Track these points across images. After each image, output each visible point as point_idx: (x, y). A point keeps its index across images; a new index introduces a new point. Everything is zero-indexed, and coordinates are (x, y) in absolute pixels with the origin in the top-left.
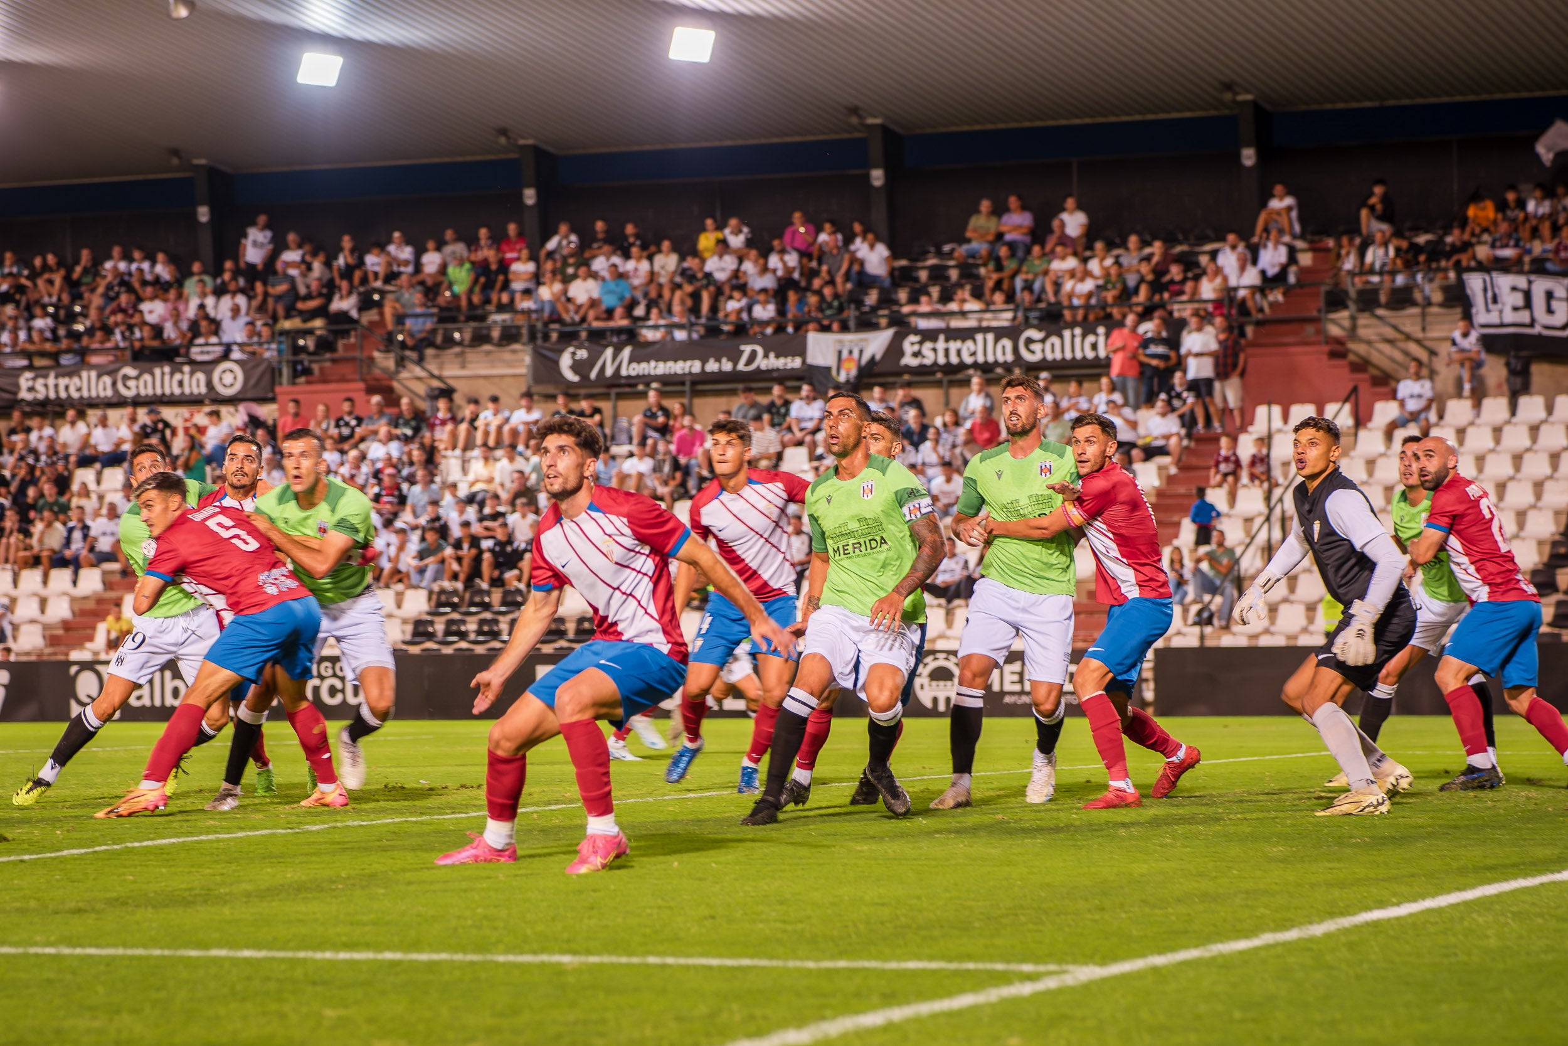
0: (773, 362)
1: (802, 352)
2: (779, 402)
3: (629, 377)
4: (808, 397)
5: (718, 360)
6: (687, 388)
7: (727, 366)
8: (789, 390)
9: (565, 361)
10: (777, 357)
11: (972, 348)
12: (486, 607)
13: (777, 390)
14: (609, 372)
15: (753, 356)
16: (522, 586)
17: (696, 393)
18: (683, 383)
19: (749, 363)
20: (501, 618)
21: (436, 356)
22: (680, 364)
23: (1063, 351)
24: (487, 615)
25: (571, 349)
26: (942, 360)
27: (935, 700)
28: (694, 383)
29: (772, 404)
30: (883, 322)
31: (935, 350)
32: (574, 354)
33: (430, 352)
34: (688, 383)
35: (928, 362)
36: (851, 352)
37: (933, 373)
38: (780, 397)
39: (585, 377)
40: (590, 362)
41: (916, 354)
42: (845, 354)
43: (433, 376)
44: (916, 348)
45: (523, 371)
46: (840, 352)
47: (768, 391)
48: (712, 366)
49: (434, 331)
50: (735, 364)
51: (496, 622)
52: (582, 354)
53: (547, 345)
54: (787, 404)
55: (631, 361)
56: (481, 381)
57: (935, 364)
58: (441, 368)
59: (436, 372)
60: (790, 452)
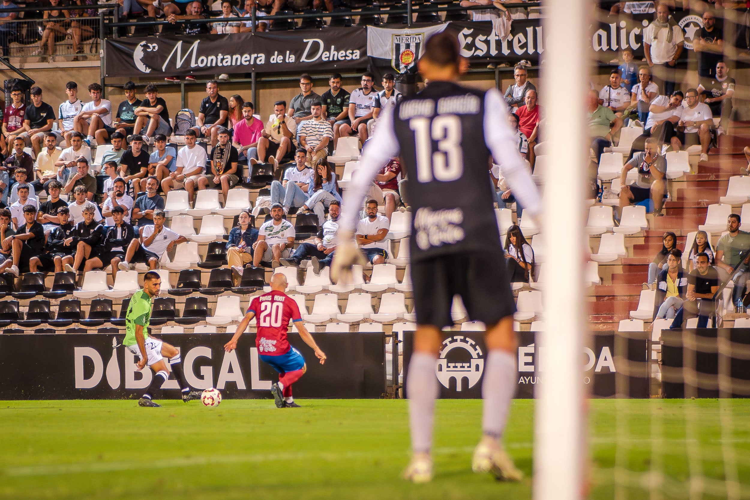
0: (334, 54)
1: (362, 46)
2: (334, 93)
3: (198, 69)
4: (366, 88)
5: (282, 53)
6: (252, 79)
7: (291, 59)
8: (346, 81)
9: (138, 53)
10: (338, 50)
11: (523, 40)
12: (40, 289)
13: (333, 82)
14: (179, 64)
15: (315, 48)
16: (73, 269)
17: (261, 85)
18: (248, 75)
19: (311, 55)
20: (53, 301)
21: (21, 50)
22: (246, 56)
23: (609, 43)
24: (40, 298)
25: (143, 43)
26: (494, 52)
27: (453, 381)
28: (258, 75)
29: (328, 95)
30: (443, 14)
31: (487, 42)
32: (146, 47)
33: (14, 46)
34: (253, 75)
35: (480, 53)
36: (408, 46)
37: (485, 65)
38: (335, 88)
39: (156, 69)
40: (162, 54)
41: (469, 47)
42: (403, 49)
43: (13, 69)
44: (469, 40)
45: (98, 63)
46: (398, 47)
47: (325, 82)
48: (276, 58)
49: (19, 26)
50: (298, 58)
51: (48, 304)
52: (154, 47)
53: (124, 39)
54: (343, 94)
55: (200, 53)
56: (61, 73)
57: (488, 55)
58: (24, 61)
59: (17, 66)
60: (341, 141)
